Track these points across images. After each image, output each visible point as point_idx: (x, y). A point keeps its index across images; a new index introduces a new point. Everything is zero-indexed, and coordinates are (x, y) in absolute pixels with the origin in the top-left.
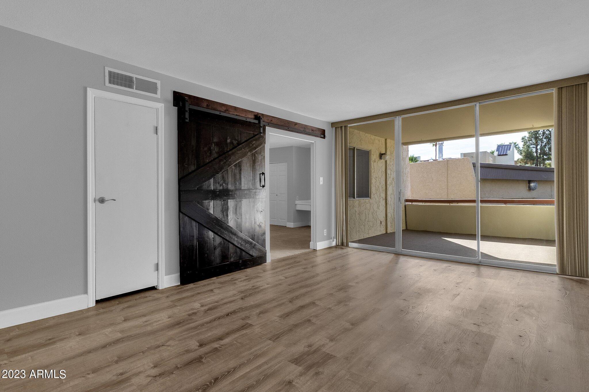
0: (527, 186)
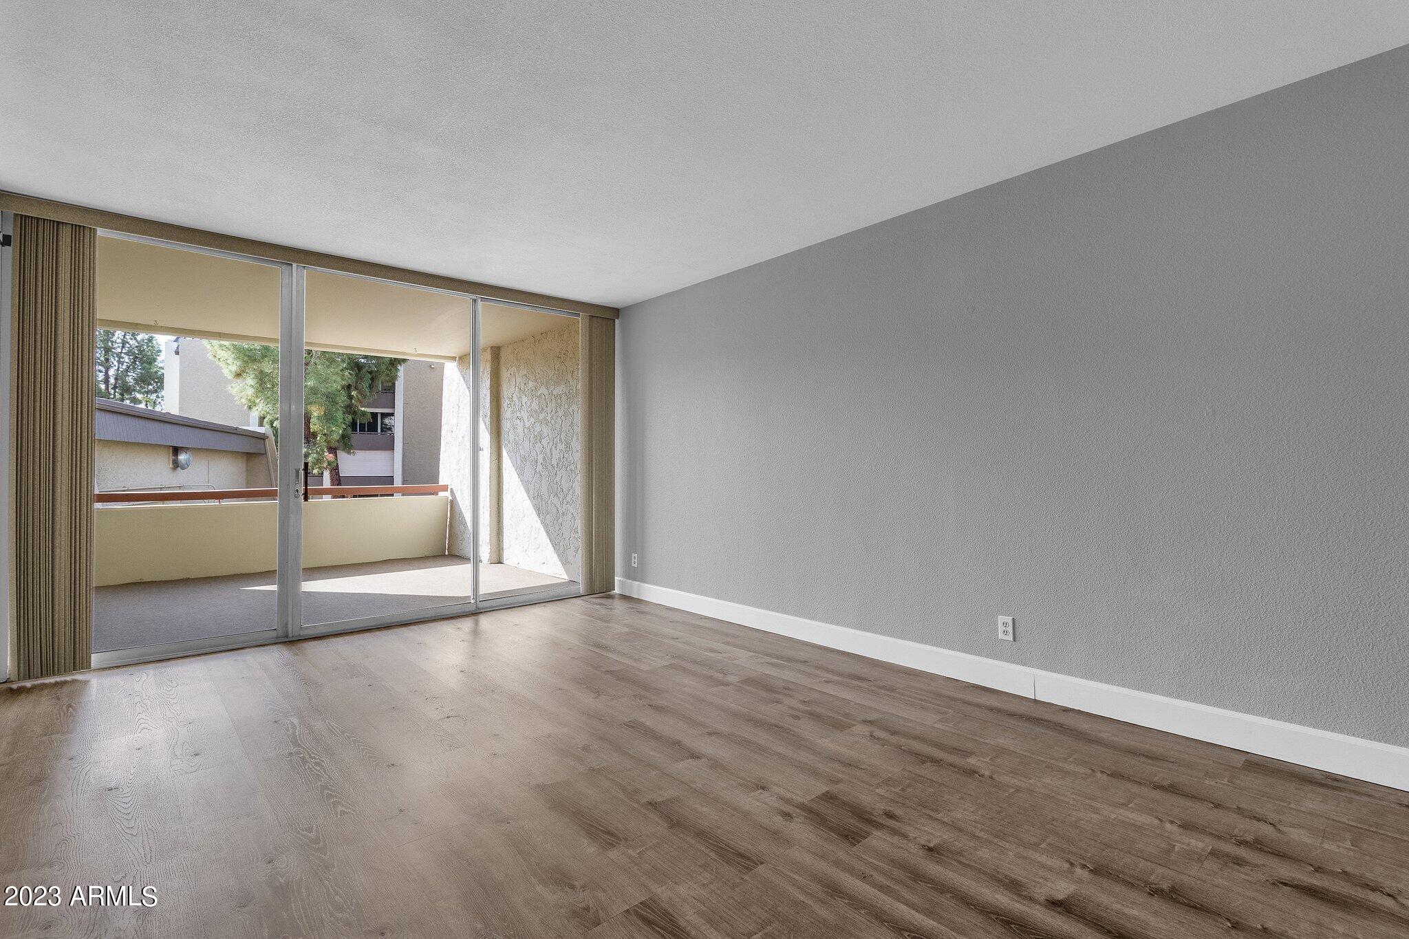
0: (171, 461)
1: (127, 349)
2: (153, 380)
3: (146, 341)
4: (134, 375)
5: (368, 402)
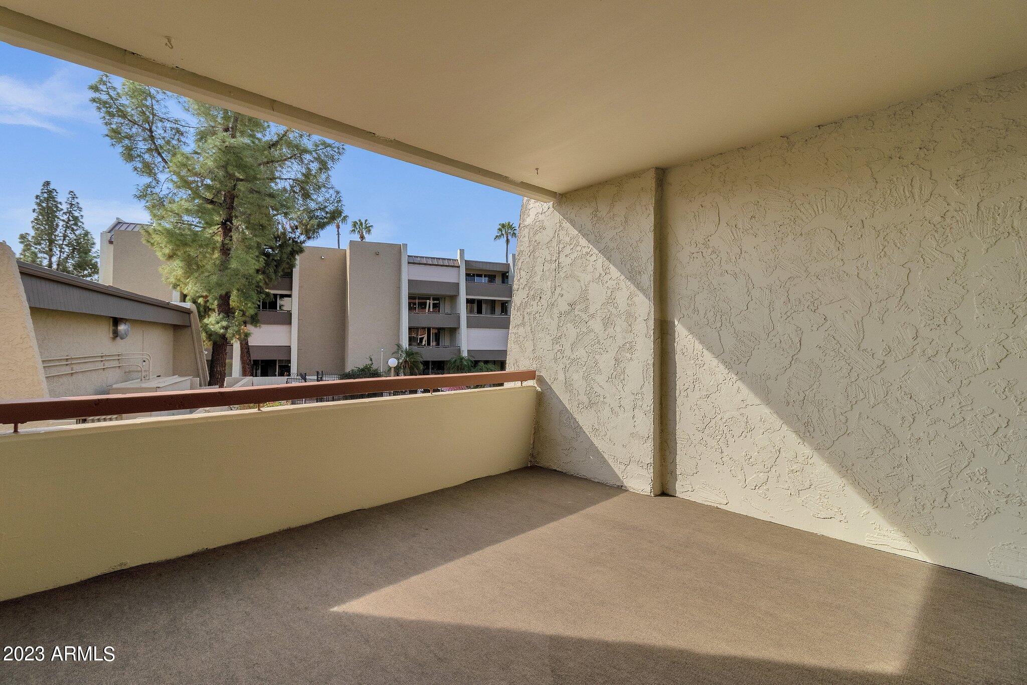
0: (111, 331)
1: (67, 241)
2: (88, 266)
3: (83, 235)
4: (73, 262)
5: (271, 285)
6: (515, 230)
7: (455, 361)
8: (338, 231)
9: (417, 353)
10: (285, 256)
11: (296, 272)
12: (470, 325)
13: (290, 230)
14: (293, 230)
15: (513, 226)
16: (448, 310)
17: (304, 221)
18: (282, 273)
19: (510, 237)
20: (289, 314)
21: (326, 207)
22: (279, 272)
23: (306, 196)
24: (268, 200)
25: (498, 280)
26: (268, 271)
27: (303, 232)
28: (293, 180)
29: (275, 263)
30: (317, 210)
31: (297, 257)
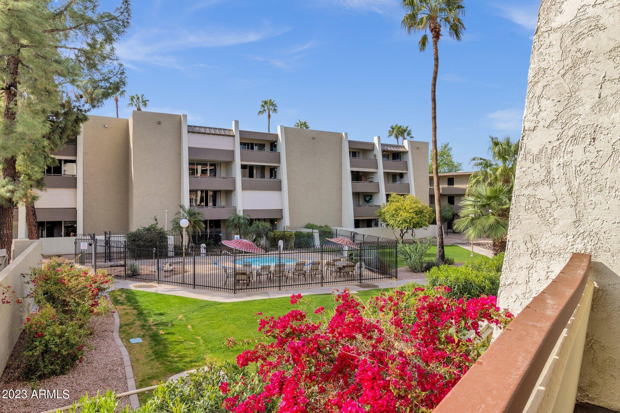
5: (56, 150)
6: (275, 106)
7: (234, 219)
8: (117, 104)
9: (199, 214)
10: (70, 124)
11: (80, 139)
12: (244, 188)
13: (75, 99)
14: (78, 98)
15: (274, 103)
16: (223, 174)
17: (89, 91)
18: (66, 140)
19: (271, 113)
20: (74, 179)
21: (110, 78)
22: (64, 139)
23: (92, 66)
24: (55, 66)
25: (267, 148)
26: (52, 138)
27: (88, 100)
28: (79, 50)
29: (60, 130)
30: (101, 81)
31: (81, 125)
